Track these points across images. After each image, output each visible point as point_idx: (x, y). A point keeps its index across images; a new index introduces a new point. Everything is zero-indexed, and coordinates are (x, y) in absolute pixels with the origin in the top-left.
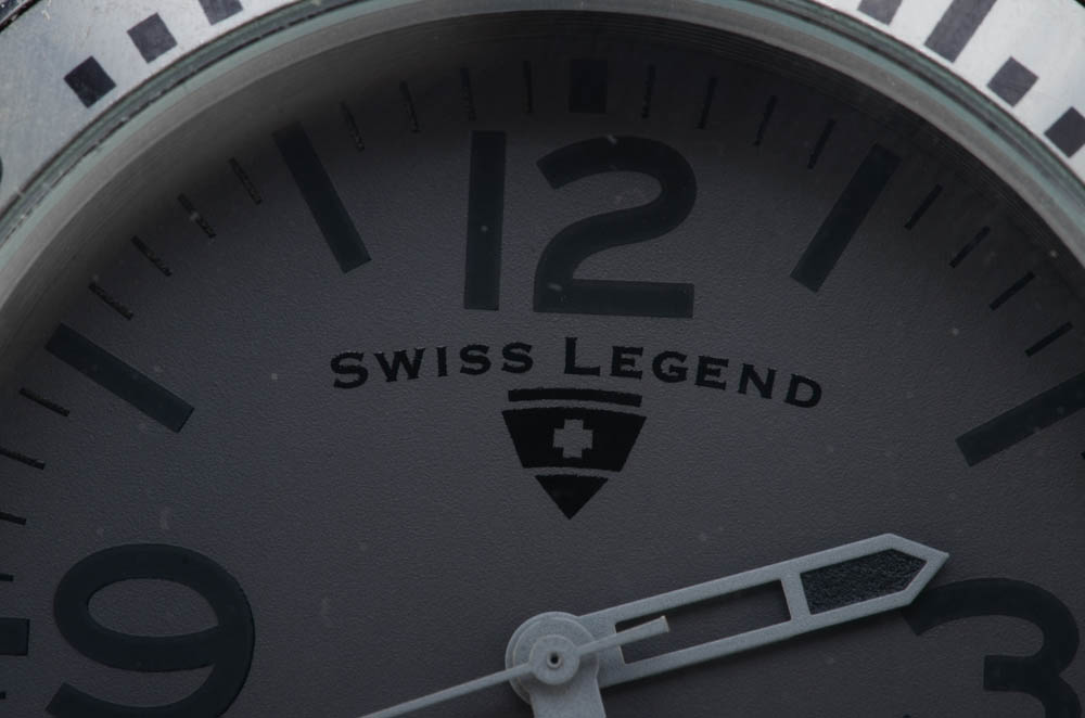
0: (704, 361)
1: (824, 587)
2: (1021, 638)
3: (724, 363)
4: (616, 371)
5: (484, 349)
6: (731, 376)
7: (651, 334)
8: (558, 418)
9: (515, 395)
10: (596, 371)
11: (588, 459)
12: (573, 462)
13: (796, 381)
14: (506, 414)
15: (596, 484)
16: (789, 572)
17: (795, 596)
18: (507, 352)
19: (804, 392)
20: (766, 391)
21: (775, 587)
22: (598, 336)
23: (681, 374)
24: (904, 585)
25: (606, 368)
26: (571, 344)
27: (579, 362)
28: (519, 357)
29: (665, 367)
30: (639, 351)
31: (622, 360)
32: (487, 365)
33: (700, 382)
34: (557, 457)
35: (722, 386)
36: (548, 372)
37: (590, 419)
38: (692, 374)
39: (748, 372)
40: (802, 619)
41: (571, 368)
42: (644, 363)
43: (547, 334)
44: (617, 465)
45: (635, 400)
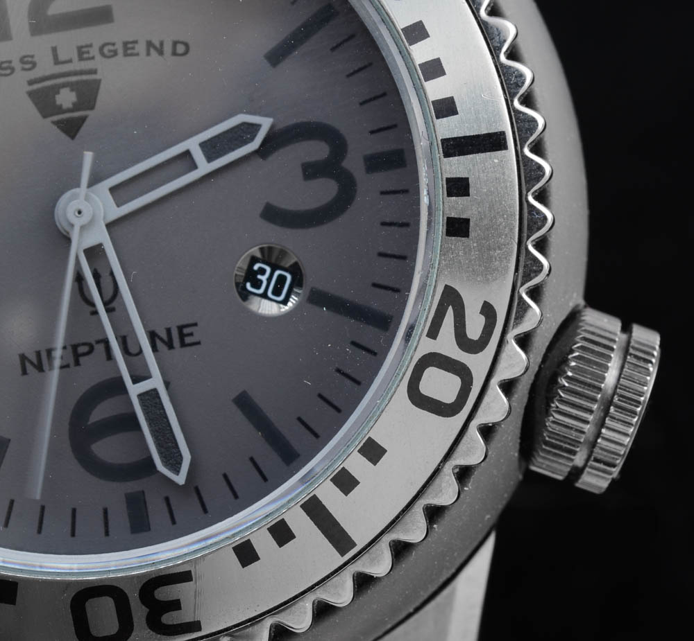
0: (125, 44)
1: (212, 148)
2: (318, 150)
3: (136, 42)
4: (81, 58)
5: (10, 62)
6: (141, 48)
7: (94, 35)
8: (56, 89)
9: (31, 83)
10: (70, 61)
12: (69, 110)
13: (175, 43)
14: (30, 94)
15: (83, 120)
16: (193, 145)
17: (199, 156)
18: (22, 60)
19: (180, 49)
20: (161, 52)
21: (187, 154)
22: (68, 41)
23: (115, 53)
24: (252, 139)
25: (75, 56)
26: (54, 50)
27: (62, 57)
28: (28, 62)
29: (106, 50)
30: (91, 46)
31: (82, 52)
32: (13, 70)
33: (126, 55)
34: (60, 110)
35: (137, 54)
36: (46, 66)
37: (73, 86)
38: (120, 51)
39: (150, 44)
40: (204, 167)
41: (57, 62)
42: (94, 51)
43: (40, 47)
44: (92, 108)
45: (94, 72)
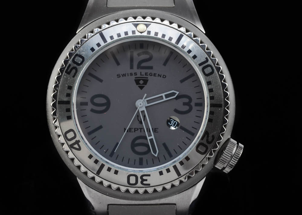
0: (154, 74)
1: (167, 96)
2: (187, 100)
3: (156, 74)
4: (145, 75)
5: (132, 73)
6: (157, 75)
7: (149, 71)
8: (140, 80)
9: (136, 78)
10: (143, 75)
11: (143, 84)
12: (142, 84)
13: (163, 75)
14: (135, 80)
15: (144, 86)
16: (163, 95)
17: (164, 97)
18: (135, 73)
19: (164, 77)
20: (160, 77)
21: (162, 96)
22: (144, 71)
23: (152, 75)
24: (175, 96)
25: (144, 74)
26: (141, 73)
27: (142, 74)
28: (136, 74)
29: (150, 74)
30: (148, 73)
31: (146, 74)
32: (132, 75)
33: (154, 76)
34: (140, 84)
35: (156, 76)
36: (139, 75)
37: (143, 80)
38: (153, 75)
39: (159, 75)
40: (165, 99)
41: (141, 75)
42: (148, 74)
43: (138, 71)
44: (146, 84)
45: (147, 78)
